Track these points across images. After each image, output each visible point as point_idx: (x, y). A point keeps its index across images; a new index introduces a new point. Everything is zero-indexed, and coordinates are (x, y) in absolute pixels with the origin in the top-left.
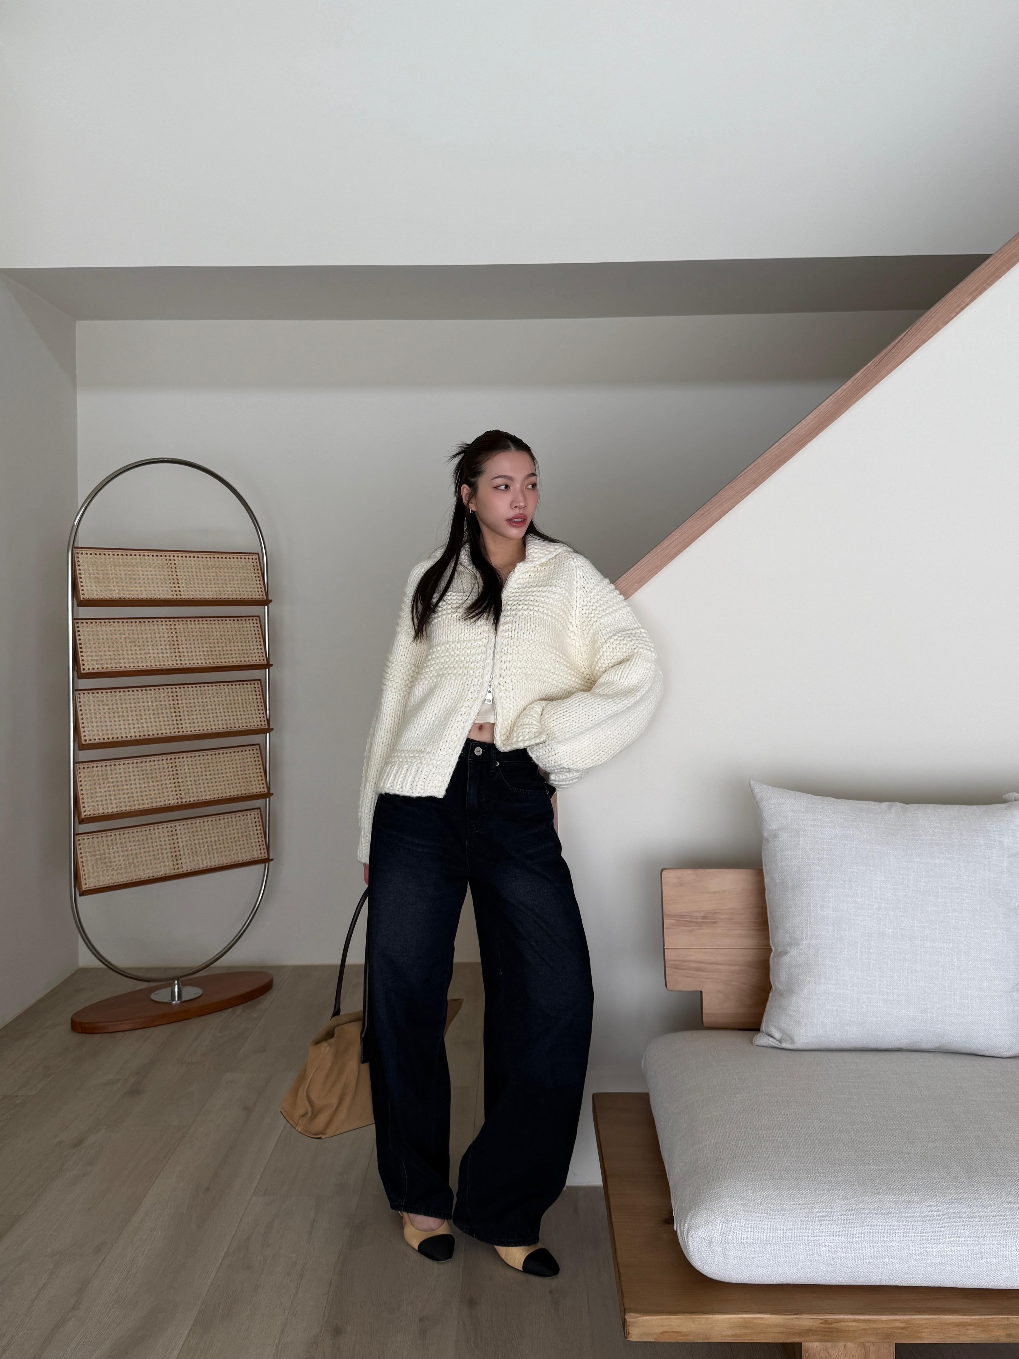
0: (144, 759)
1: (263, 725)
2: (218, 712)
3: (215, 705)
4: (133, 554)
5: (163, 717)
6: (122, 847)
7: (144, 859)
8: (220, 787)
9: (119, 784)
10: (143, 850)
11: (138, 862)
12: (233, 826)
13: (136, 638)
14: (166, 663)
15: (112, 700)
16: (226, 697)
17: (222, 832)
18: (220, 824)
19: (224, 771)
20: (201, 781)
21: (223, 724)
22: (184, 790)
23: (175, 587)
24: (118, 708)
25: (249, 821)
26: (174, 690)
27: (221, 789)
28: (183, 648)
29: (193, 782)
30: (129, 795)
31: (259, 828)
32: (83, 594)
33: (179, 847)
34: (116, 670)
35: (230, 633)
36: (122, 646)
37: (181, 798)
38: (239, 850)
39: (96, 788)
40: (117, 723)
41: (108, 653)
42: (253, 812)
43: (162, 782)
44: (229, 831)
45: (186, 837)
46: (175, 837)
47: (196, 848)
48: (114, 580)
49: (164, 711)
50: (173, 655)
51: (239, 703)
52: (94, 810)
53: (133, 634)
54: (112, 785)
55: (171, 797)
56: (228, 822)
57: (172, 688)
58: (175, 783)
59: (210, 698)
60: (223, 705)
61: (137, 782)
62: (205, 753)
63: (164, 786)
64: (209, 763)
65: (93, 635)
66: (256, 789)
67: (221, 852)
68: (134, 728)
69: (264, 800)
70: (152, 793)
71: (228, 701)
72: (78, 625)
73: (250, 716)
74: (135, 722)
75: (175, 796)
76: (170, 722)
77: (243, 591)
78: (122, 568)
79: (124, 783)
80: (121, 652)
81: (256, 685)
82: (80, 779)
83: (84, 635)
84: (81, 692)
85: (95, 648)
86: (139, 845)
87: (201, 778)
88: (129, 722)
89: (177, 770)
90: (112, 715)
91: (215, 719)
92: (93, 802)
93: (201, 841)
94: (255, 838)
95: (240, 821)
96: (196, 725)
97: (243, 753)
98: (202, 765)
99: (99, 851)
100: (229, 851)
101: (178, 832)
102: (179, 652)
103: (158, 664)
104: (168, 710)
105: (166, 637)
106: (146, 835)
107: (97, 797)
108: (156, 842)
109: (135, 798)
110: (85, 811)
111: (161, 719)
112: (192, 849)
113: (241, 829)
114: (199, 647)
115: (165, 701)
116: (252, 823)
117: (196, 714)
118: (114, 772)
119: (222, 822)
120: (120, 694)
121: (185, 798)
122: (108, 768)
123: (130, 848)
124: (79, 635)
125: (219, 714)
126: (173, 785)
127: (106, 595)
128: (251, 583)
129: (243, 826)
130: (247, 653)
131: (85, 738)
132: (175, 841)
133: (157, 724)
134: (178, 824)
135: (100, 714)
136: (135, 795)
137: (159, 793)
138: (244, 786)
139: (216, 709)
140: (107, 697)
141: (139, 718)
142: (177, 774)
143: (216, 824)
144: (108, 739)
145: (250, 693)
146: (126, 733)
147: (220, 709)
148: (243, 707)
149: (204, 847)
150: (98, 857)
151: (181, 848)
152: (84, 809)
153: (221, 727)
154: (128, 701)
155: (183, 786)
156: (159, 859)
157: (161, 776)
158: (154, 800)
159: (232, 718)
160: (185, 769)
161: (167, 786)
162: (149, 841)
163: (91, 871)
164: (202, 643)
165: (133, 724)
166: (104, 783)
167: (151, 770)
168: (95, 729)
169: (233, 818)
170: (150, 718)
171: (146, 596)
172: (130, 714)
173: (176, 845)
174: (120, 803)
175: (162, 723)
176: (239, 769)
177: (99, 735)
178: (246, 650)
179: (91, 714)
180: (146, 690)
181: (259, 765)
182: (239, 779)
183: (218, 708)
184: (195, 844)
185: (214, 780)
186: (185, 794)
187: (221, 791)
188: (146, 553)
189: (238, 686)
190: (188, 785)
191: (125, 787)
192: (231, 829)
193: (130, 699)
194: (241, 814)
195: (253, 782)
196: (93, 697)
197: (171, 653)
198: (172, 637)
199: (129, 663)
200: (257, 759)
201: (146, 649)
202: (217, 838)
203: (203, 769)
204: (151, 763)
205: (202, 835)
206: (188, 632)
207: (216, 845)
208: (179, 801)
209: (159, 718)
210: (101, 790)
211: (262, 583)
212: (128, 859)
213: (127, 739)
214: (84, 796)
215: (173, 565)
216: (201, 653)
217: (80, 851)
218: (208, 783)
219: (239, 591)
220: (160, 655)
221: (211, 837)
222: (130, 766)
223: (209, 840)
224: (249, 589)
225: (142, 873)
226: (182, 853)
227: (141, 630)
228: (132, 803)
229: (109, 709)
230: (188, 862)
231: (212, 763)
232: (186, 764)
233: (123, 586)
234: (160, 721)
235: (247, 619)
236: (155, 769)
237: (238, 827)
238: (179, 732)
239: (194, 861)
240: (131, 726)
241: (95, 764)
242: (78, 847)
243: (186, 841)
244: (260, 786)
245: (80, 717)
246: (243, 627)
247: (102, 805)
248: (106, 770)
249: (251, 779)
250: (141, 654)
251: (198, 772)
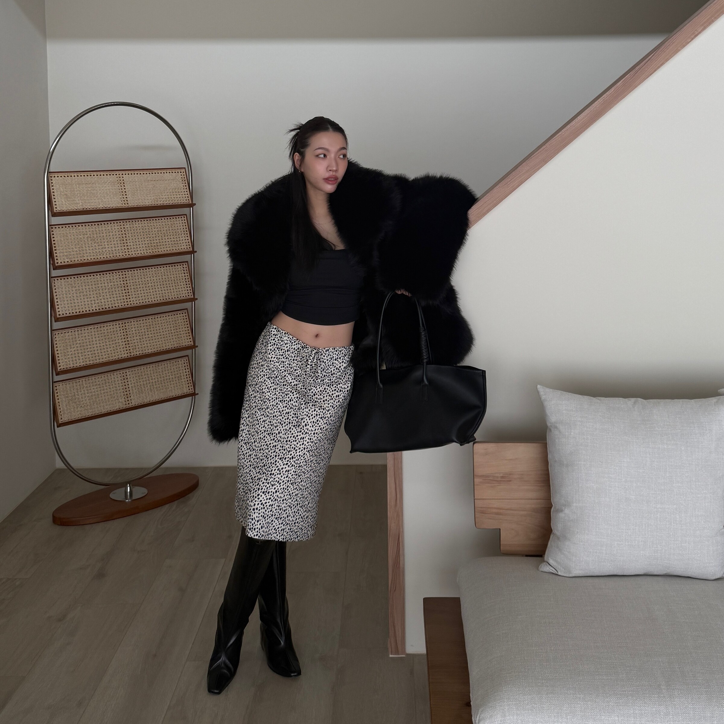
0: (102, 325)
1: (190, 296)
2: (157, 288)
3: (154, 283)
4: (92, 175)
5: (116, 294)
6: (87, 390)
7: (103, 398)
8: (159, 343)
9: (85, 344)
10: (102, 392)
11: (99, 400)
12: (168, 370)
13: (95, 237)
14: (118, 255)
15: (78, 283)
16: (162, 276)
17: (160, 375)
18: (159, 369)
19: (161, 331)
20: (144, 339)
21: (160, 297)
22: (132, 346)
23: (123, 198)
24: (82, 289)
25: (180, 366)
26: (124, 273)
27: (159, 344)
28: (130, 242)
29: (139, 340)
30: (91, 353)
31: (188, 370)
32: (56, 208)
33: (129, 388)
34: (81, 262)
35: (165, 229)
36: (85, 244)
37: (130, 353)
38: (173, 388)
39: (67, 349)
40: (82, 300)
41: (75, 250)
42: (183, 359)
43: (116, 342)
44: (166, 374)
45: (134, 380)
46: (126, 381)
47: (141, 388)
48: (79, 195)
49: (117, 289)
50: (123, 248)
51: (171, 280)
52: (66, 365)
53: (93, 234)
54: (79, 345)
55: (123, 352)
56: (165, 368)
57: (122, 272)
58: (125, 341)
59: (150, 277)
60: (160, 282)
61: (98, 342)
62: (147, 318)
63: (117, 344)
64: (150, 325)
65: (64, 237)
66: (185, 343)
67: (160, 390)
68: (95, 303)
69: (191, 350)
70: (109, 350)
71: (164, 279)
72: (52, 230)
73: (180, 290)
74: (96, 298)
75: (125, 351)
76: (122, 298)
77: (174, 198)
78: (84, 185)
79: (88, 343)
80: (84, 248)
81: (185, 266)
82: (56, 342)
83: (57, 237)
84: (56, 279)
85: (65, 246)
86: (100, 388)
87: (144, 337)
88: (91, 299)
89: (126, 332)
90: (78, 295)
91: (155, 293)
92: (65, 359)
93: (145, 383)
94: (184, 378)
95: (173, 366)
96: (140, 298)
97: (175, 316)
98: (145, 327)
99: (71, 394)
100: (166, 388)
101: (129, 377)
102: (127, 246)
103: (111, 256)
104: (120, 289)
105: (117, 234)
106: (105, 380)
107: (68, 355)
108: (112, 385)
109: (97, 354)
110: (60, 366)
111: (115, 296)
112: (138, 388)
113: (174, 372)
114: (142, 241)
115: (117, 282)
116: (182, 367)
117: (140, 291)
118: (80, 336)
119: (160, 367)
120: (84, 278)
121: (133, 352)
122: (76, 333)
123: (93, 390)
124: (53, 237)
125: (157, 289)
126: (124, 343)
127: (73, 207)
128: (180, 191)
129: (176, 370)
130: (178, 243)
131: (59, 313)
132: (126, 383)
133: (112, 299)
134: (128, 371)
135: (70, 294)
136: (96, 352)
137: (114, 350)
138: (176, 341)
139: (155, 286)
140: (75, 281)
141: (98, 296)
142: (127, 335)
143: (156, 370)
144: (76, 312)
145: (180, 272)
146: (89, 307)
147: (158, 285)
148: (175, 283)
149: (147, 386)
150: (70, 398)
151: (130, 389)
152: (59, 365)
153: (159, 299)
154: (90, 284)
155: (132, 343)
156: (114, 397)
157: (115, 337)
158: (110, 355)
159: (166, 292)
160: (132, 331)
161: (120, 344)
162: (107, 384)
163: (65, 409)
164: (144, 238)
165: (94, 300)
166: (73, 345)
167: (108, 332)
168: (66, 306)
169: (169, 364)
170: (107, 295)
171: (102, 206)
172: (91, 293)
173: (127, 386)
174: (86, 358)
175: (115, 299)
176: (172, 329)
177: (69, 310)
178: (177, 240)
179: (63, 295)
180: (103, 274)
181: (187, 324)
182: (172, 336)
183: (156, 285)
184: (141, 385)
185: (154, 338)
186: (133, 349)
187: (159, 346)
188: (102, 173)
189: (171, 268)
190: (135, 343)
191: (89, 346)
192: (167, 372)
193: (91, 282)
194: (174, 361)
195: (183, 338)
196: (65, 282)
197: (121, 246)
198: (122, 234)
199: (90, 256)
200: (185, 320)
201: (103, 245)
202: (156, 380)
203: (146, 330)
204: (107, 328)
205: (145, 378)
206: (134, 230)
207: (156, 385)
208: (129, 354)
209: (113, 295)
210: (71, 350)
211: (188, 191)
212: (92, 399)
213: (90, 312)
214: (60, 355)
215: (122, 181)
216: (143, 245)
217: (57, 395)
218: (149, 340)
219: (171, 198)
220: (113, 249)
221: (152, 379)
222: (93, 330)
223: (151, 381)
224: (179, 196)
225: (102, 409)
226: (131, 391)
227: (99, 230)
228: (94, 358)
229: (76, 290)
230: (136, 399)
231: (153, 325)
232: (133, 326)
233: (85, 200)
234: (114, 297)
235: (177, 217)
236: (111, 332)
237: (172, 370)
238: (128, 305)
239: (140, 397)
240: (93, 302)
241: (66, 331)
242: (56, 392)
243: (134, 383)
244: (188, 341)
245: (55, 298)
246: (174, 224)
247: (73, 361)
248: (75, 335)
249: (181, 336)
250: (99, 249)
251: (142, 332)
